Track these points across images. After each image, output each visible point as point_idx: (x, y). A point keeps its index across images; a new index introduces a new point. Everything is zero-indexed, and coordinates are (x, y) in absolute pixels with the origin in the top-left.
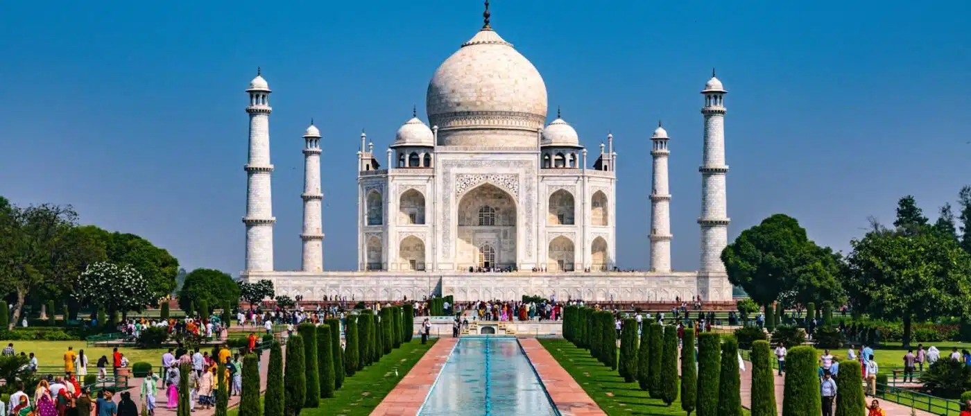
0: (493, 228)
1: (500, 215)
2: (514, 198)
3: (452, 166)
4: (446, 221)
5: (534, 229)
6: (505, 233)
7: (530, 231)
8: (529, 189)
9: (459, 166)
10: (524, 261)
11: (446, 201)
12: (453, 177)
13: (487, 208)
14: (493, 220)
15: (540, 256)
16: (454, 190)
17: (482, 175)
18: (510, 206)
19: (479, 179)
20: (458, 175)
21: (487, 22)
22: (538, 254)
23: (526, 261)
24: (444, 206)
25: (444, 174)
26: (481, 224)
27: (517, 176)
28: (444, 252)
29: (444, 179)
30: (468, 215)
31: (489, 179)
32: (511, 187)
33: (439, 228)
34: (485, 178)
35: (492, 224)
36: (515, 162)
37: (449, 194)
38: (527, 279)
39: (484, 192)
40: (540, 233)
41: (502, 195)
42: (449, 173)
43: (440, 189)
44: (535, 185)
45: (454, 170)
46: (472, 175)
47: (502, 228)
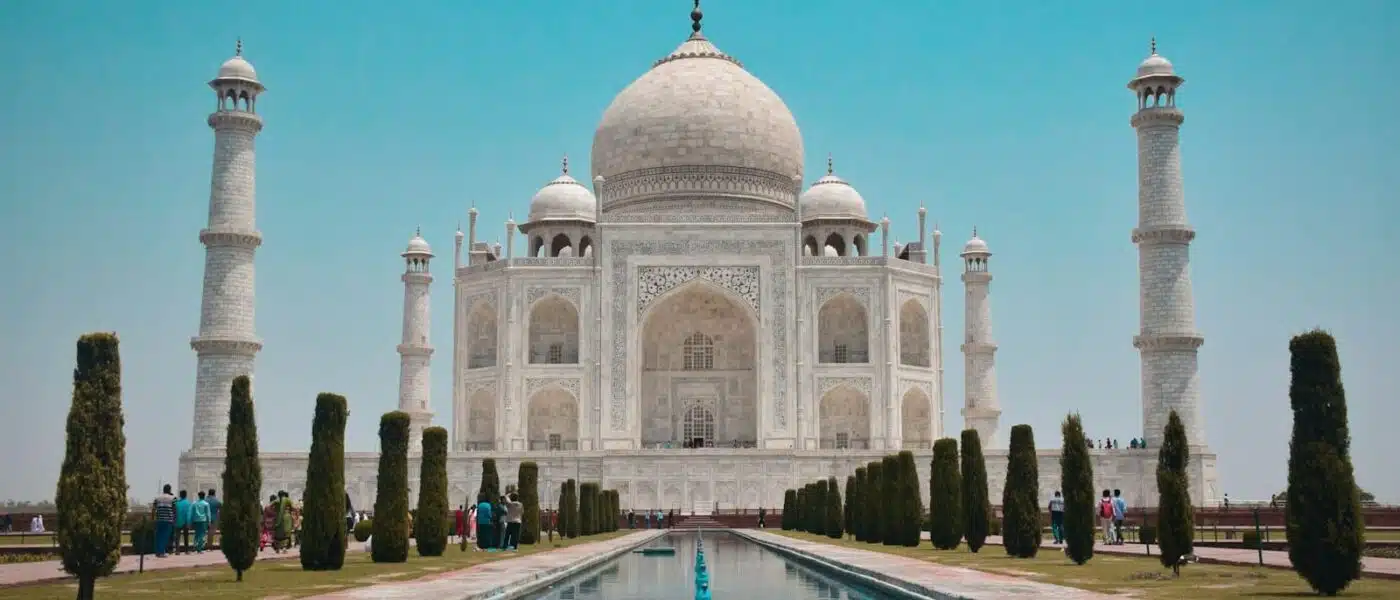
0: (710, 374)
1: (722, 350)
2: (750, 314)
3: (631, 252)
4: (619, 360)
5: (791, 370)
6: (734, 384)
7: (783, 376)
8: (780, 294)
9: (646, 250)
10: (772, 435)
11: (620, 319)
12: (632, 273)
13: (698, 337)
14: (710, 359)
15: (804, 424)
16: (635, 298)
17: (689, 267)
18: (742, 332)
19: (682, 275)
20: (642, 269)
21: (696, 28)
22: (798, 420)
23: (774, 435)
24: (615, 327)
25: (615, 266)
26: (687, 367)
27: (756, 269)
28: (614, 417)
29: (616, 277)
30: (663, 350)
31: (702, 275)
32: (746, 290)
33: (606, 370)
34: (695, 274)
35: (709, 367)
36: (752, 245)
37: (625, 306)
38: (786, 461)
39: (693, 306)
40: (801, 380)
41: (725, 310)
42: (625, 263)
43: (607, 294)
44: (790, 287)
45: (636, 260)
46: (670, 267)
47: (728, 375)
